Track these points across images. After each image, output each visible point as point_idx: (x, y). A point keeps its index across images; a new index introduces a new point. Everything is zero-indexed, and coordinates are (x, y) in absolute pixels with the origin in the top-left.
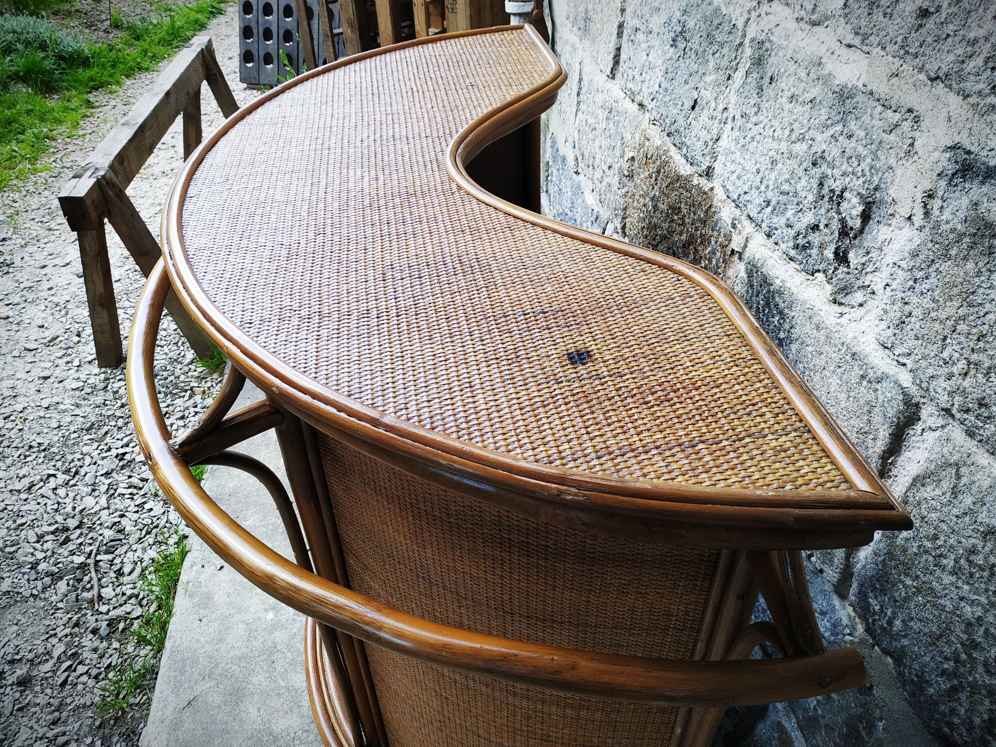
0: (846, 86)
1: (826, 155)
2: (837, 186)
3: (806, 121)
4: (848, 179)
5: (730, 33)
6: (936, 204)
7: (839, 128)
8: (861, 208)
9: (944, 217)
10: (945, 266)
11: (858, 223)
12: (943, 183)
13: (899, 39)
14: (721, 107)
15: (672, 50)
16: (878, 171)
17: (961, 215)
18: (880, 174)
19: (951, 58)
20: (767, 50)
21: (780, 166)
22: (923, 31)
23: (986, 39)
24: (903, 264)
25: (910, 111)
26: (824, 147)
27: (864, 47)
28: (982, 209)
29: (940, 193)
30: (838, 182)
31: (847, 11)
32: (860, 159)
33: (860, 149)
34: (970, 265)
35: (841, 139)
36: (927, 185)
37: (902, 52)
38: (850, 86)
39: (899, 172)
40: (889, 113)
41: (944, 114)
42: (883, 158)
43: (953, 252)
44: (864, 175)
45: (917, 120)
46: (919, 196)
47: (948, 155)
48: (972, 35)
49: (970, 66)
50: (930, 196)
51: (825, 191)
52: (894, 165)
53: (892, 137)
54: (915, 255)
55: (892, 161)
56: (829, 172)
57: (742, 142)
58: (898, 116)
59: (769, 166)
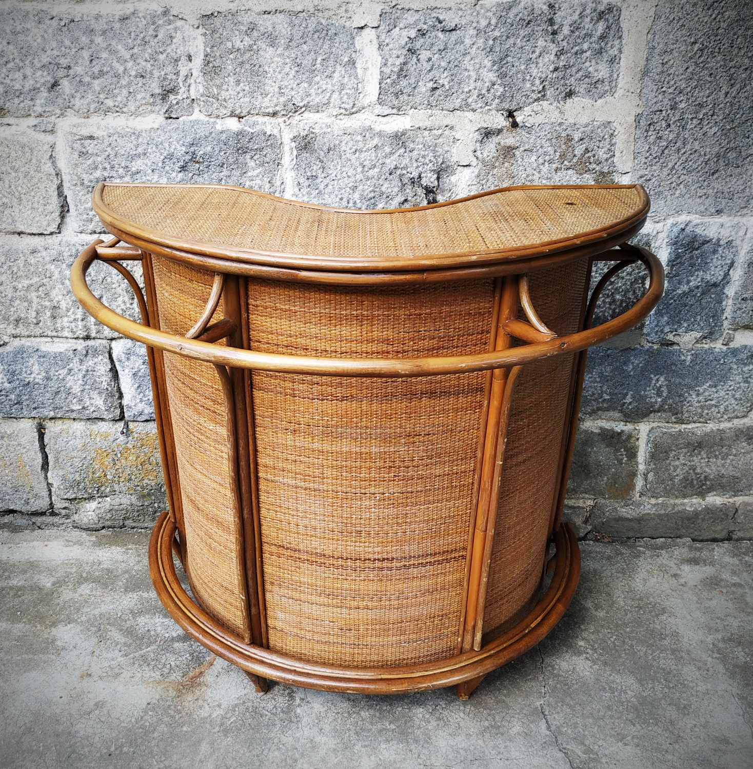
0: (398, 131)
1: (398, 165)
2: (415, 174)
3: (373, 158)
4: (420, 169)
5: (268, 140)
6: (478, 153)
7: (402, 150)
8: (436, 176)
9: (485, 156)
10: (495, 171)
11: (436, 183)
12: (478, 144)
13: (426, 102)
14: (278, 183)
15: (181, 175)
16: (439, 156)
17: (494, 150)
18: (442, 157)
19: (459, 100)
20: (312, 138)
21: (361, 187)
22: (436, 95)
23: (475, 89)
24: (474, 183)
25: (447, 126)
26: (395, 163)
27: (400, 113)
28: (502, 144)
29: (479, 148)
30: (414, 173)
31: (380, 101)
32: (424, 157)
33: (422, 153)
34: (506, 164)
35: (406, 154)
36: (473, 148)
37: (429, 107)
38: (401, 130)
39: (454, 150)
40: (435, 132)
41: (467, 120)
42: (440, 150)
43: (497, 164)
44: (431, 161)
45: (452, 128)
46: (471, 154)
47: (477, 133)
48: (466, 90)
49: (470, 100)
50: (475, 151)
51: (405, 181)
52: (449, 149)
53: (441, 140)
54: (478, 176)
55: (446, 148)
56: (404, 172)
57: (315, 193)
58: (440, 131)
59: (351, 192)
